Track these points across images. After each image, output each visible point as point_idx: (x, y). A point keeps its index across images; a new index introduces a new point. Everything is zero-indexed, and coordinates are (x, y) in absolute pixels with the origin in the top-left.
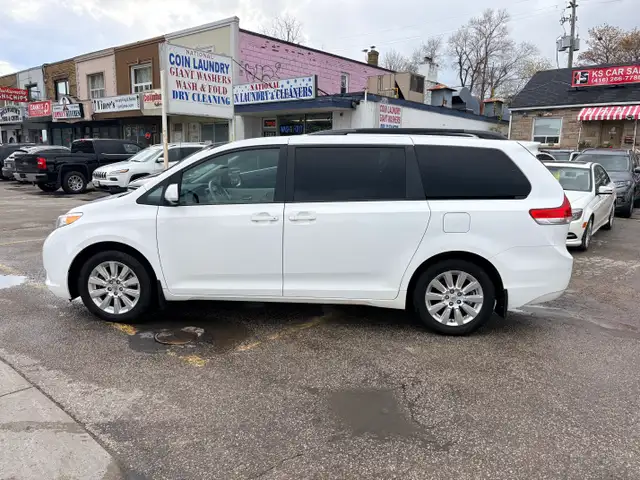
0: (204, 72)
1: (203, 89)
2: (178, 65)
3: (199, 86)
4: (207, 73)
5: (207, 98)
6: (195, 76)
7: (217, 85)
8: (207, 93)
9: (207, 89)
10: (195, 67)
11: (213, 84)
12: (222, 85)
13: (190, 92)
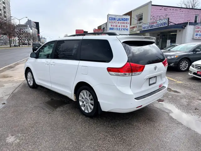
0: (120, 21)
1: (119, 26)
2: (112, 20)
3: (118, 26)
4: (121, 22)
5: (120, 29)
6: (117, 23)
7: (124, 25)
8: (121, 27)
9: (121, 26)
10: (117, 20)
11: (123, 25)
12: (126, 25)
13: (115, 28)
